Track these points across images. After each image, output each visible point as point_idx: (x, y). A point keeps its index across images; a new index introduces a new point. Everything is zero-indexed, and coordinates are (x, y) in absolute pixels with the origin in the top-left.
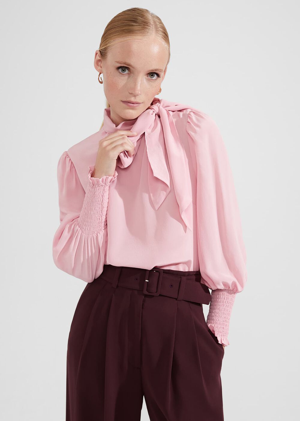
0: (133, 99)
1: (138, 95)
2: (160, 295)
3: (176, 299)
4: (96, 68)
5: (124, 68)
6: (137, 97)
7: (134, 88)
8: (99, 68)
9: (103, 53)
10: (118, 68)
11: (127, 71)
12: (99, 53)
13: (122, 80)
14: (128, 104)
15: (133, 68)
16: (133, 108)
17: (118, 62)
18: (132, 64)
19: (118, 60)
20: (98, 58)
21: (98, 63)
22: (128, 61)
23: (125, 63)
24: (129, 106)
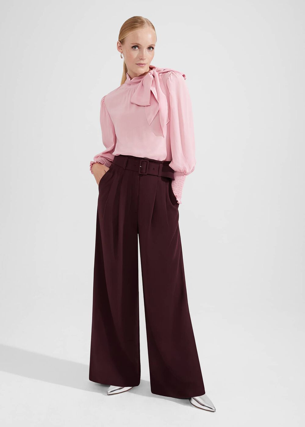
0: (142, 62)
1: (144, 59)
2: (148, 174)
3: (157, 176)
4: (119, 50)
5: (135, 46)
6: (144, 60)
7: (143, 56)
8: (120, 50)
9: (122, 42)
10: (133, 47)
11: (137, 48)
12: (119, 42)
13: (135, 53)
14: (140, 65)
15: (141, 45)
16: (142, 67)
17: (132, 44)
18: (140, 43)
19: (132, 43)
20: (119, 45)
21: (119, 48)
22: (138, 42)
23: (136, 44)
24: (140, 66)
